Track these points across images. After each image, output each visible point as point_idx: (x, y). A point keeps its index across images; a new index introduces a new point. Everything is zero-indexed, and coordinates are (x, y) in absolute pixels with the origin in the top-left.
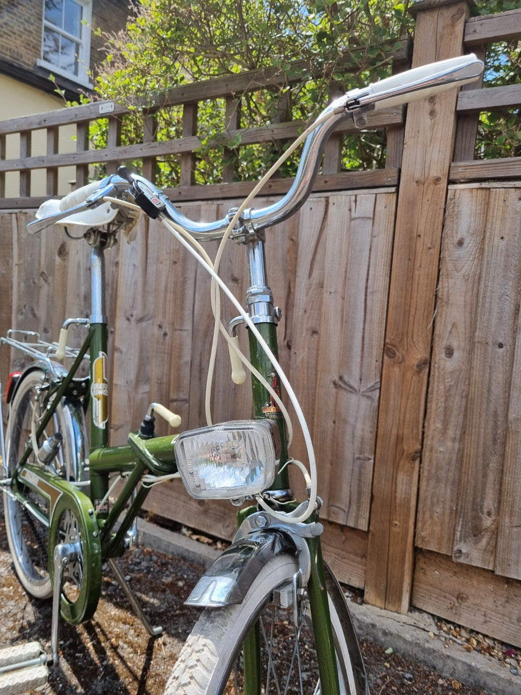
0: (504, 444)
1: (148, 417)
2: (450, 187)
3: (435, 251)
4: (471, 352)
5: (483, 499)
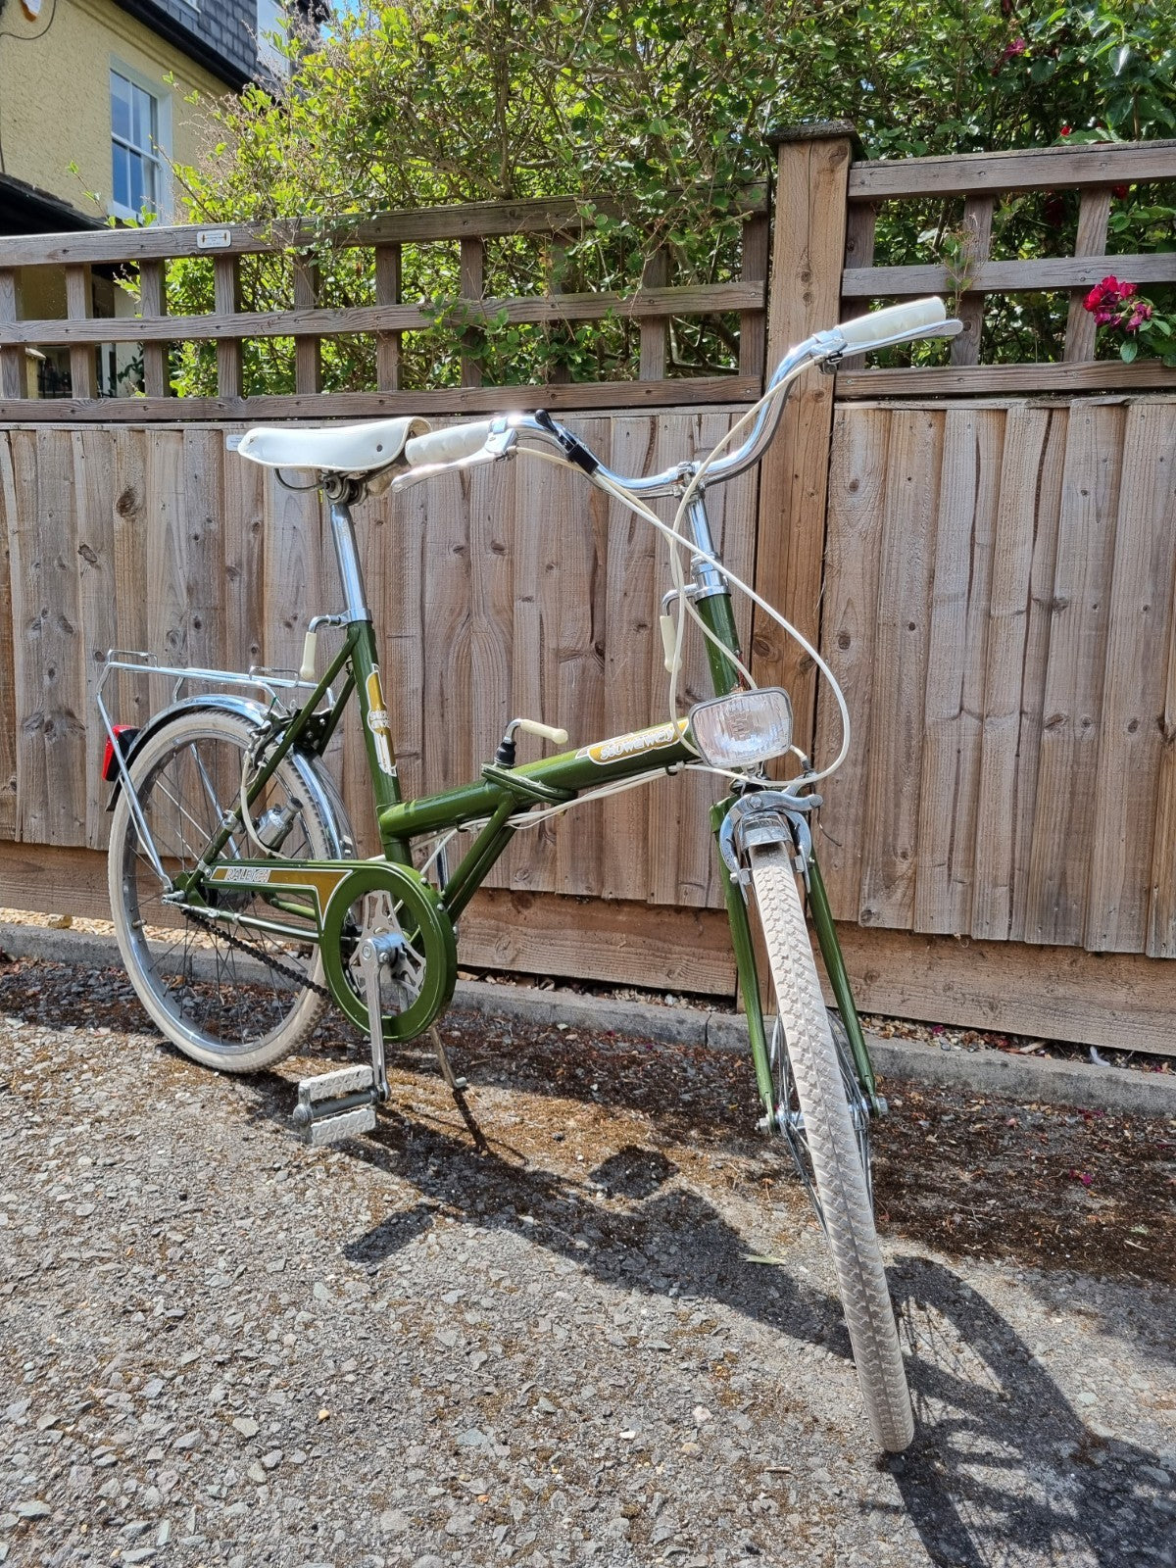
0: (921, 758)
1: (507, 739)
2: (837, 406)
3: (820, 499)
4: (873, 639)
5: (895, 838)
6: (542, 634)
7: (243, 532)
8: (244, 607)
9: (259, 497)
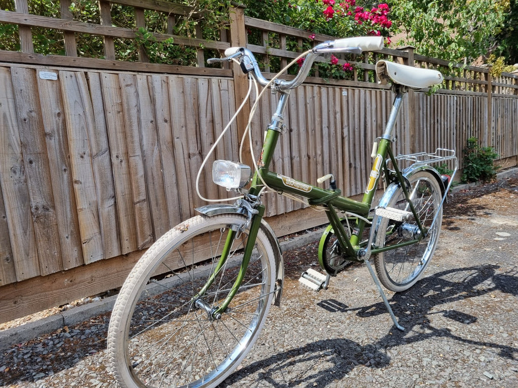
6: (183, 149)
7: (53, 117)
8: (58, 151)
9: (59, 101)
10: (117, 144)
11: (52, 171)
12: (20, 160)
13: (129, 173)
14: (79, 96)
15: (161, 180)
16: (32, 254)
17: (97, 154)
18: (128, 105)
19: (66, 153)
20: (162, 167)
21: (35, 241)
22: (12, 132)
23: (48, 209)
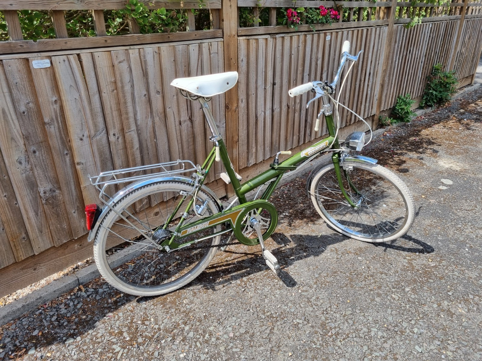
2: (238, 38)
3: (236, 64)
6: (174, 117)
7: (51, 105)
8: (59, 138)
9: (54, 89)
10: (114, 123)
11: (56, 157)
12: (24, 151)
13: (125, 148)
14: (73, 80)
15: (154, 149)
16: (45, 230)
17: (95, 134)
18: (122, 83)
19: (66, 138)
20: (155, 137)
21: (46, 219)
22: (13, 126)
23: (54, 191)
